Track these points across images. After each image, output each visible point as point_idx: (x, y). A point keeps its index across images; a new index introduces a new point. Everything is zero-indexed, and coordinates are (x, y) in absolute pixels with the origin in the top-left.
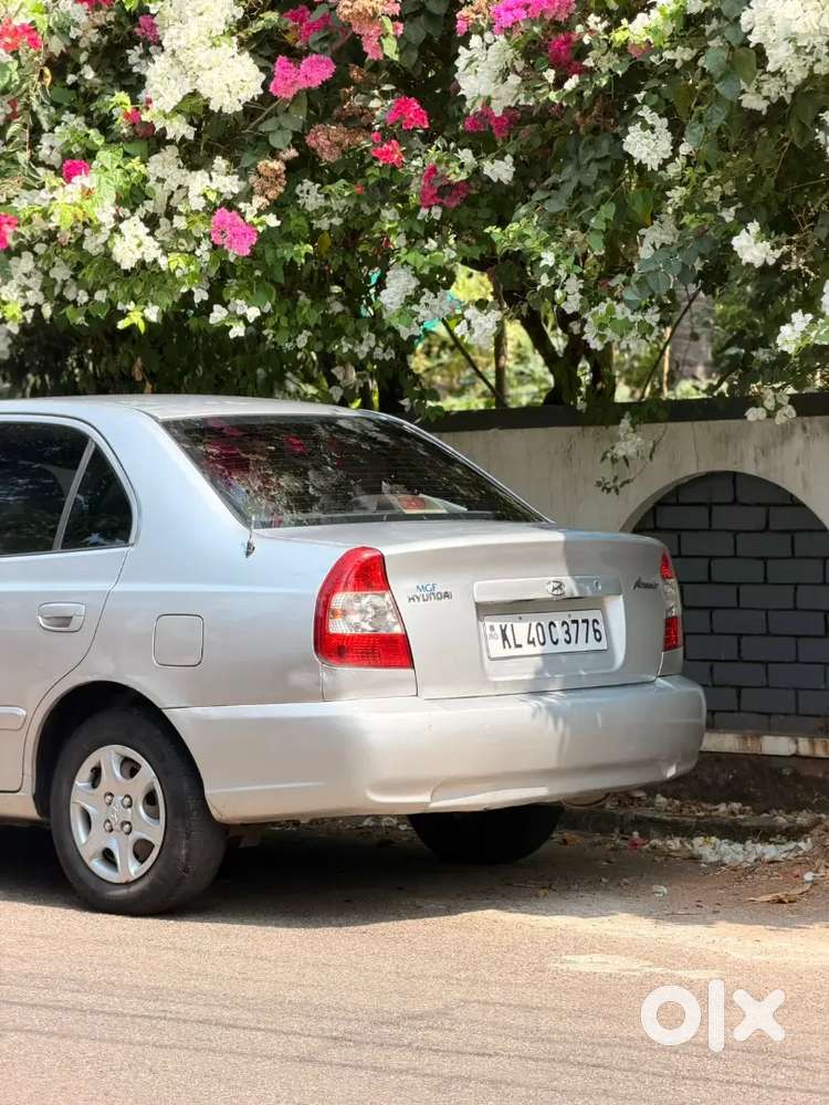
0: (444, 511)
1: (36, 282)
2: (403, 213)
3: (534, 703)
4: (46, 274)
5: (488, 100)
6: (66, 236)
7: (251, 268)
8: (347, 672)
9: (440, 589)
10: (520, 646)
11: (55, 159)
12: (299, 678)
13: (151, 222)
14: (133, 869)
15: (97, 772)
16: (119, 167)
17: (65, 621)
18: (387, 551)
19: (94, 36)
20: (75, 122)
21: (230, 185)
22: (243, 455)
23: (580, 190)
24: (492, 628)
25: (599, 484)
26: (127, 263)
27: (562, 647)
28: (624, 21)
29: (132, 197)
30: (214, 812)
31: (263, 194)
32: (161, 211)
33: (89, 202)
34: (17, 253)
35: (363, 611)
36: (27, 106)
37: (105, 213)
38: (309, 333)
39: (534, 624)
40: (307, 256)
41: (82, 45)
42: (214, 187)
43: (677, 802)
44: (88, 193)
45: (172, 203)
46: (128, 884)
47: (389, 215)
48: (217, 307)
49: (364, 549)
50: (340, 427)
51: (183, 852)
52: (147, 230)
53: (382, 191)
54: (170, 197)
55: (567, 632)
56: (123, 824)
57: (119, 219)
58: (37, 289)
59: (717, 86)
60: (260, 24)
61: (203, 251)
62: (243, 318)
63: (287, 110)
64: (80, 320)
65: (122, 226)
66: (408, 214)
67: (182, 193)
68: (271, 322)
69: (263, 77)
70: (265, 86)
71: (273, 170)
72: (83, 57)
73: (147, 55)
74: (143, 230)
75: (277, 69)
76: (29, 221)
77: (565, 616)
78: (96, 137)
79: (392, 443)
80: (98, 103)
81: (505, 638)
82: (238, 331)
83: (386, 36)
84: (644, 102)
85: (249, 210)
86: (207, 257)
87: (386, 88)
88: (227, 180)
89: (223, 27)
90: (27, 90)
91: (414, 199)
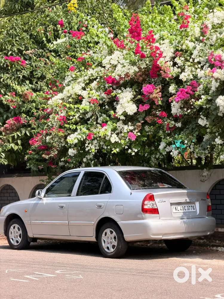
0: (167, 187)
1: (97, 145)
2: (163, 132)
3: (181, 220)
4: (99, 143)
5: (176, 113)
6: (102, 137)
7: (136, 142)
8: (147, 215)
9: (164, 200)
10: (178, 210)
11: (101, 122)
12: (139, 216)
13: (118, 134)
14: (112, 250)
15: (106, 233)
16: (112, 124)
17: (100, 206)
18: (154, 194)
19: (108, 100)
20: (105, 116)
21: (131, 128)
22: (134, 177)
23: (193, 129)
24: (173, 207)
25: (201, 180)
26: (113, 142)
27: (187, 211)
28: (197, 101)
29: (114, 130)
30: (125, 239)
31: (137, 129)
32: (120, 132)
33: (106, 131)
34: (94, 139)
35: (150, 204)
36: (96, 114)
37: (109, 133)
38: (147, 154)
39: (182, 207)
40: (146, 140)
41: (106, 102)
42: (129, 128)
43: (220, 242)
44: (106, 130)
45: (121, 131)
46: (111, 253)
47: (161, 132)
48: (129, 150)
49: (150, 194)
50: (152, 172)
51: (120, 247)
52: (117, 136)
53: (159, 128)
54: (121, 130)
55: (188, 208)
56: (110, 242)
57: (112, 134)
58: (98, 146)
59: (213, 112)
60: (137, 98)
61: (127, 140)
62: (134, 151)
63: (142, 114)
64: (105, 152)
65: (112, 135)
66: (164, 132)
67: (123, 129)
68: (140, 151)
69: (137, 108)
70: (137, 110)
71: (139, 125)
72: (106, 104)
73: (117, 104)
74: (116, 136)
75: (140, 107)
76: (96, 134)
77: (187, 205)
78: (108, 118)
79: (161, 175)
80: (108, 112)
81: (176, 209)
82: (133, 154)
83: (159, 100)
84: (202, 114)
85: (135, 132)
86: (128, 140)
87: (160, 109)
88: (131, 127)
89: (130, 99)
90: (96, 110)
91: (165, 129)
